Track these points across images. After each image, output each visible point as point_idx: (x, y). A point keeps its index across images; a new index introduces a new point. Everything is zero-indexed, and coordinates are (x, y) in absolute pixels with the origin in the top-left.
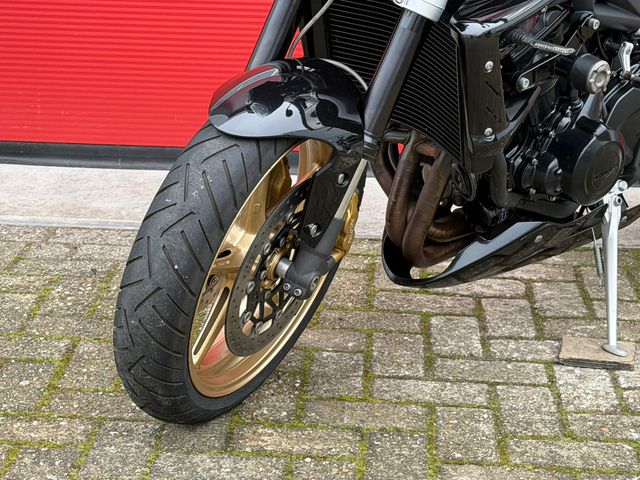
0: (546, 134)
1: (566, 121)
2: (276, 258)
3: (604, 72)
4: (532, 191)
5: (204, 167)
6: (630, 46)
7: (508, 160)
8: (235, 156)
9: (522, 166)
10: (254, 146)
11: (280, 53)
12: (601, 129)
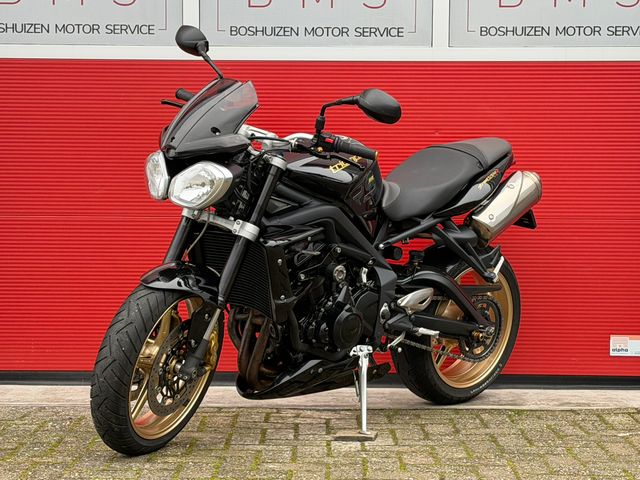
0: (319, 311)
1: (330, 303)
2: (174, 362)
3: (342, 271)
4: (314, 341)
5: (138, 302)
6: (365, 270)
7: (299, 324)
8: (153, 297)
9: (307, 327)
10: (162, 293)
11: (178, 257)
12: (348, 306)
